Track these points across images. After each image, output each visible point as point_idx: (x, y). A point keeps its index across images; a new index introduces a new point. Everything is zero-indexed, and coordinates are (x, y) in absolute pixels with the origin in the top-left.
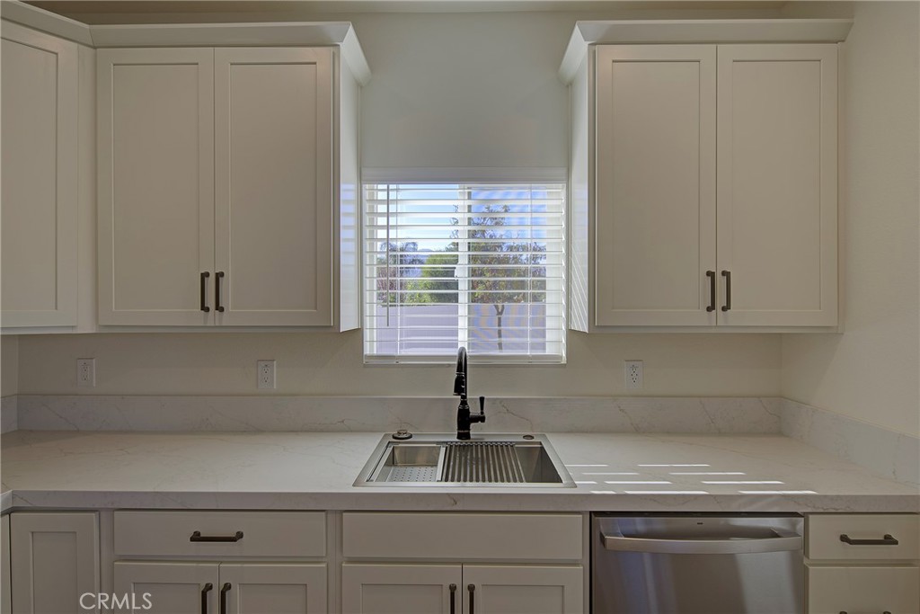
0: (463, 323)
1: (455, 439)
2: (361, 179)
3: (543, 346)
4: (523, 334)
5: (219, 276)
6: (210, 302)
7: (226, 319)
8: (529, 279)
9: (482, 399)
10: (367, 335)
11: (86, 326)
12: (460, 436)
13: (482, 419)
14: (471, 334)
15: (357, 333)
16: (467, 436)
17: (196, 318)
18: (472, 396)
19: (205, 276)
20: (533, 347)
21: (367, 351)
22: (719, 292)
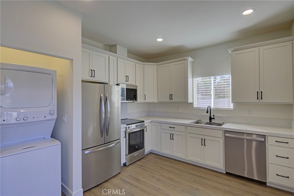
0: (212, 102)
1: (209, 122)
2: (193, 77)
3: (230, 107)
4: (225, 104)
5: (172, 95)
6: (171, 98)
7: (173, 101)
8: (226, 93)
9: (214, 115)
10: (194, 104)
11: (157, 102)
12: (210, 121)
13: (214, 119)
14: (214, 104)
15: (192, 103)
16: (211, 121)
17: (169, 100)
18: (212, 115)
19: (170, 95)
20: (227, 106)
21: (194, 106)
22: (260, 95)
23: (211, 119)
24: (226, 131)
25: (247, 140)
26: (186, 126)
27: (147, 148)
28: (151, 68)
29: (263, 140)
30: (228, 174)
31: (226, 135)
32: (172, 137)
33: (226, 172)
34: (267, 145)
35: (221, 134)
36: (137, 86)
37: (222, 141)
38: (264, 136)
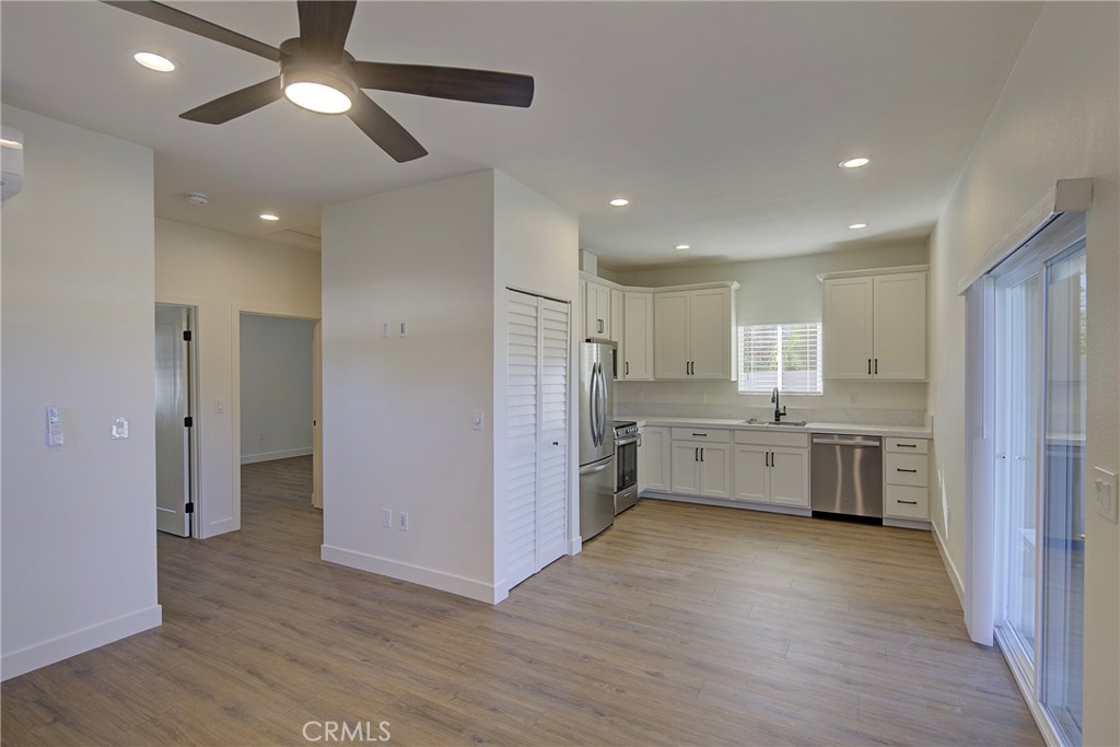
1: (775, 419)
2: (738, 325)
3: (816, 388)
4: (806, 384)
5: (692, 363)
6: (690, 372)
7: (696, 377)
9: (783, 407)
10: (739, 383)
11: (652, 379)
13: (784, 414)
14: (784, 383)
15: (736, 383)
16: (779, 420)
17: (687, 377)
18: (780, 406)
19: (688, 363)
20: (811, 389)
21: (739, 390)
22: (873, 366)
23: (778, 415)
24: (814, 435)
25: (842, 446)
26: (732, 429)
27: (642, 485)
28: (639, 299)
29: (877, 444)
30: (817, 515)
31: (815, 440)
32: (699, 455)
33: (813, 512)
34: (884, 453)
35: (804, 441)
36: (616, 343)
37: (806, 454)
38: (879, 438)
